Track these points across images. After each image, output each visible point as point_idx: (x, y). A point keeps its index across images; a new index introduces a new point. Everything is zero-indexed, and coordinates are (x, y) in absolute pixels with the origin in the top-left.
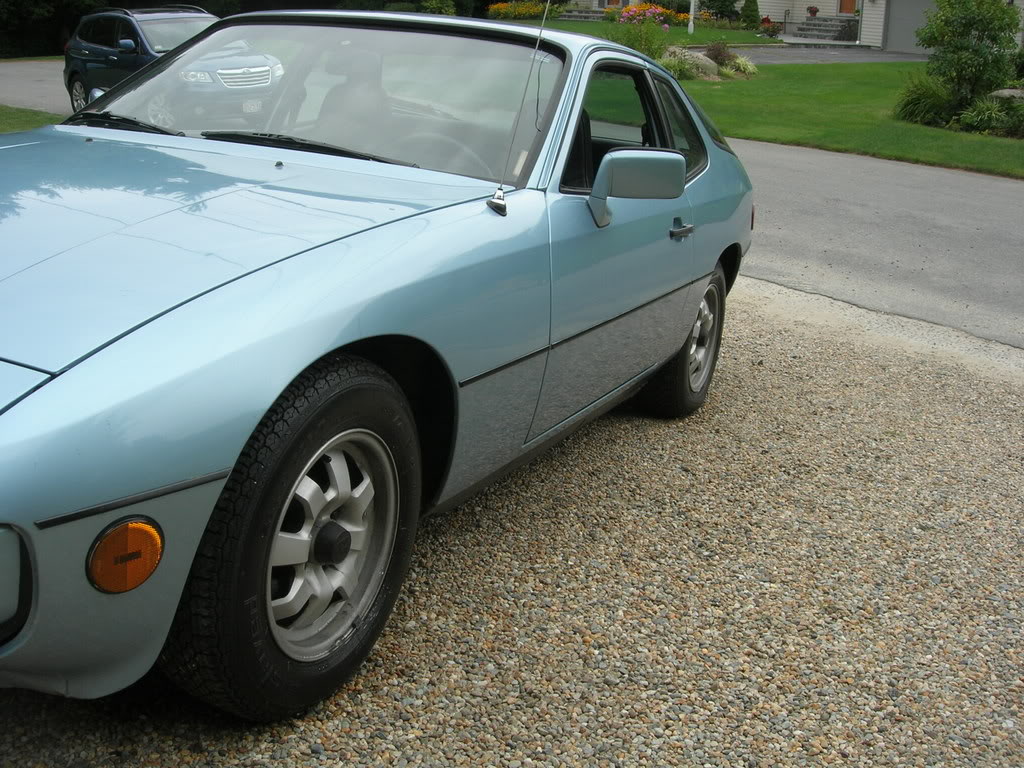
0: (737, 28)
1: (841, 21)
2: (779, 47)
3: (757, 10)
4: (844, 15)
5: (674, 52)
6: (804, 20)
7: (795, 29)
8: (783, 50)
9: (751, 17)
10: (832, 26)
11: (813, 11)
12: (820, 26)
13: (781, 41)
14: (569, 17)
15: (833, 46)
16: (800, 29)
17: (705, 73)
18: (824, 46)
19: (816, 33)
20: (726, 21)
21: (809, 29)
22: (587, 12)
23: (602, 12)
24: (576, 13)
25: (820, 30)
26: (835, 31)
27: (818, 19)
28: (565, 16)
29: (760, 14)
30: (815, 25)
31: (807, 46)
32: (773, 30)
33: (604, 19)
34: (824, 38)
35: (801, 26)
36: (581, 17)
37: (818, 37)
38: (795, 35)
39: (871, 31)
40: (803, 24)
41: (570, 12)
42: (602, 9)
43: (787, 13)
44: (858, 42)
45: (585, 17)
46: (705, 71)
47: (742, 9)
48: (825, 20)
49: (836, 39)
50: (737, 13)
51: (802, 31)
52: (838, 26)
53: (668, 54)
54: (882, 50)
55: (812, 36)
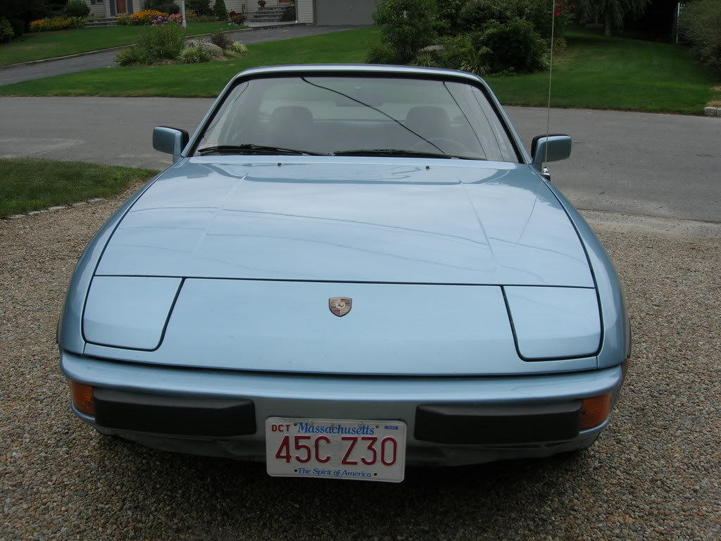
0: (213, 21)
1: (283, 9)
2: (247, 31)
3: (224, 7)
4: (283, 3)
5: (192, 44)
6: (257, 10)
7: (252, 18)
8: (250, 32)
9: (220, 11)
10: (277, 12)
11: (262, 4)
12: (268, 13)
13: (247, 27)
14: (92, 25)
15: (282, 26)
16: (255, 17)
17: (216, 56)
18: (276, 27)
19: (266, 18)
20: (204, 17)
21: (261, 17)
22: (104, 20)
23: (115, 19)
24: (97, 22)
25: (269, 16)
26: (280, 16)
27: (267, 8)
28: (89, 25)
29: (227, 9)
30: (265, 13)
31: (265, 28)
32: (239, 19)
33: (118, 24)
34: (273, 21)
35: (255, 14)
36: (100, 24)
37: (269, 21)
38: (253, 21)
39: (305, 13)
40: (256, 13)
41: (92, 21)
42: (114, 17)
43: (243, 6)
44: (296, 22)
45: (104, 24)
46: (215, 53)
47: (214, 7)
48: (272, 9)
49: (281, 21)
50: (210, 10)
51: (257, 18)
52: (280, 12)
53: (188, 45)
54: (314, 25)
55: (265, 21)
